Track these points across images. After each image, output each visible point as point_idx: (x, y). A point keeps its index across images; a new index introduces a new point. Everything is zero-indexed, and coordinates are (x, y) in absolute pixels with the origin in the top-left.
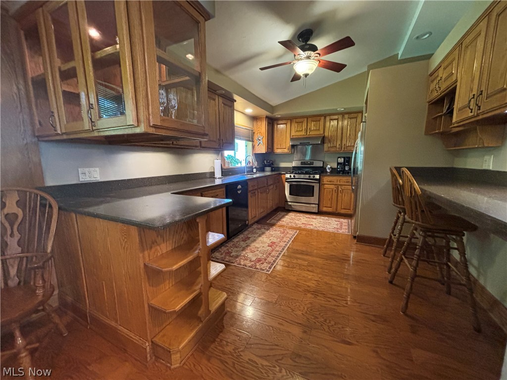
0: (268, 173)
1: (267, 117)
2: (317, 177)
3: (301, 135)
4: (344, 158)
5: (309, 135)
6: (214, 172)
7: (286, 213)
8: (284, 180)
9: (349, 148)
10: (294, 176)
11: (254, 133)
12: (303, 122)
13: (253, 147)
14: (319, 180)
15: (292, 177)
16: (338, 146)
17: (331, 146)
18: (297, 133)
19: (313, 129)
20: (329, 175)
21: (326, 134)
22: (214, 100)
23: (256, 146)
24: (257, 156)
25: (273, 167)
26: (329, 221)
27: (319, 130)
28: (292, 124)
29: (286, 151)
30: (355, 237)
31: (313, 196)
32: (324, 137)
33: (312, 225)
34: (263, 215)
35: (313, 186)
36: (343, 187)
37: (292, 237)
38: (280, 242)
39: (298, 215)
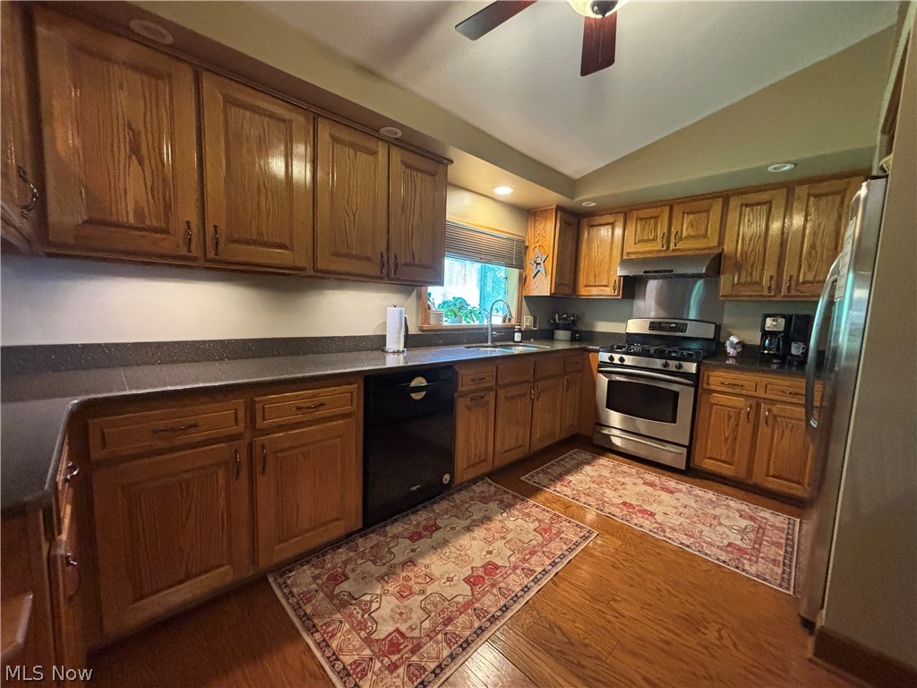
0: (560, 346)
1: (559, 208)
2: (692, 367)
3: (651, 252)
4: (788, 319)
5: (674, 250)
6: (385, 336)
7: (588, 456)
8: (594, 366)
9: (805, 288)
10: (622, 360)
11: (527, 247)
12: (658, 217)
13: (523, 281)
14: (695, 379)
15: (617, 361)
16: (765, 282)
17: (743, 280)
18: (639, 245)
19: (690, 235)
20: (730, 367)
21: (728, 247)
22: (374, 153)
23: (530, 278)
24: (533, 302)
25: (578, 332)
26: (717, 512)
27: (705, 236)
28: (629, 223)
29: (608, 291)
30: (808, 625)
31: (674, 421)
32: (719, 256)
33: (652, 514)
34: (514, 456)
35: (676, 394)
36: (776, 409)
37: (562, 556)
38: (515, 568)
39: (625, 468)
